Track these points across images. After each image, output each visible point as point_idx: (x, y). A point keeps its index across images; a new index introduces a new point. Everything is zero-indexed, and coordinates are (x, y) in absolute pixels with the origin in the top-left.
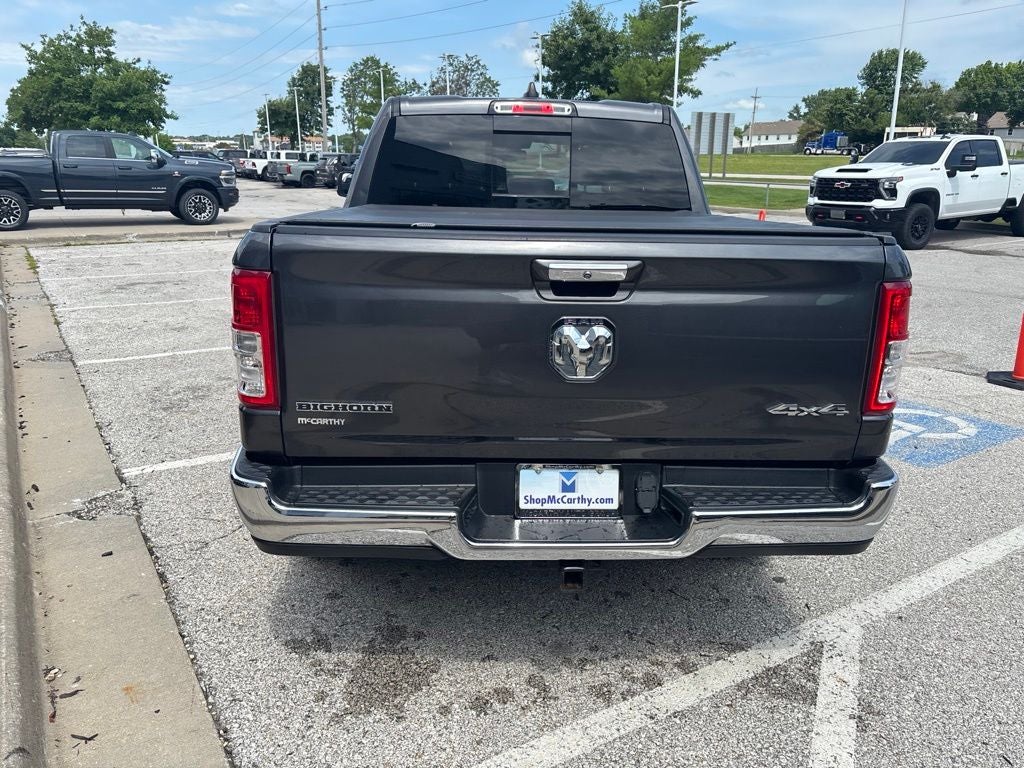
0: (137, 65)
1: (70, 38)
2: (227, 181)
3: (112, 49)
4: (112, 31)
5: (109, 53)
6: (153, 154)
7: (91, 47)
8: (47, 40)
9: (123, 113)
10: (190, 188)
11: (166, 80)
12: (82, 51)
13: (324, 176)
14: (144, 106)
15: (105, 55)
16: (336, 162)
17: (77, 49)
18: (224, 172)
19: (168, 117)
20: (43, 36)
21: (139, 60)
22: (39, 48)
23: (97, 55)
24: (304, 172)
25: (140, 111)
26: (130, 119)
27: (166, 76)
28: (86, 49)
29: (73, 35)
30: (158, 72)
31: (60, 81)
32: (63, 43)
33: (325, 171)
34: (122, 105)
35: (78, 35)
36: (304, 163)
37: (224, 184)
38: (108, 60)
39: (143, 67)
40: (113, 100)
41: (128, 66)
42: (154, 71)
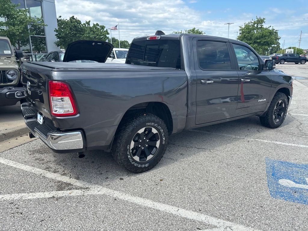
0: (269, 28)
4: (264, 19)
5: (262, 25)
7: (257, 24)
8: (246, 24)
12: (254, 26)
14: (265, 40)
17: (253, 26)
20: (245, 24)
21: (270, 26)
22: (243, 27)
23: (259, 27)
26: (261, 44)
27: (276, 31)
28: (256, 25)
29: (253, 22)
30: (275, 30)
32: (250, 24)
38: (261, 27)
39: (271, 29)
40: (257, 39)
41: (266, 29)
42: (274, 29)
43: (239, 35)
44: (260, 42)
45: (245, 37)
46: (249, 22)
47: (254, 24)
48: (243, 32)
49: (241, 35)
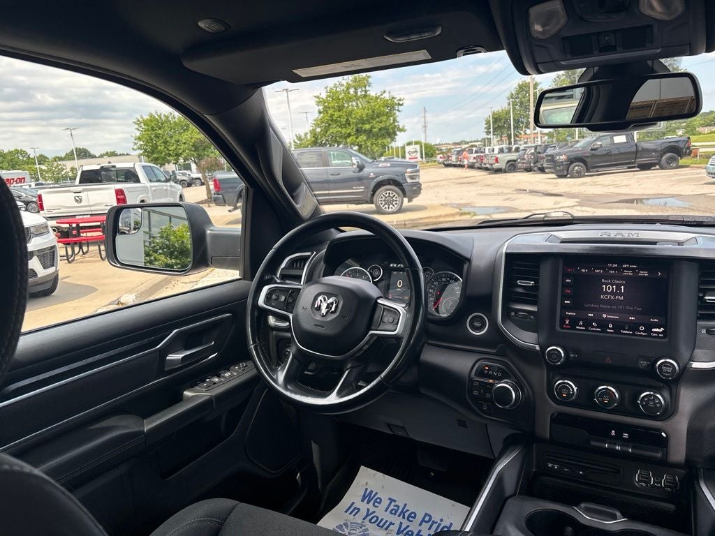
0: (382, 97)
1: (342, 85)
2: (412, 178)
3: (367, 88)
4: (369, 76)
5: (366, 91)
6: (354, 161)
7: (356, 89)
8: (328, 89)
9: (369, 133)
10: (384, 185)
11: (401, 103)
12: (349, 93)
13: (523, 163)
14: (382, 125)
15: (363, 93)
16: (533, 151)
17: (347, 92)
18: (409, 170)
19: (401, 130)
20: (326, 88)
21: (384, 92)
22: (324, 96)
23: (359, 94)
24: (508, 162)
25: (380, 129)
26: (373, 136)
27: (400, 100)
28: (352, 91)
30: (395, 98)
31: (332, 115)
32: (338, 89)
33: (524, 159)
34: (367, 127)
35: (347, 83)
36: (510, 154)
37: (409, 180)
38: (365, 96)
39: (386, 96)
40: (363, 124)
41: (377, 98)
42: (393, 98)
43: (316, 115)
44: (370, 131)
45: (332, 120)
46: (335, 84)
47: (348, 89)
48: (326, 109)
49: (322, 115)
